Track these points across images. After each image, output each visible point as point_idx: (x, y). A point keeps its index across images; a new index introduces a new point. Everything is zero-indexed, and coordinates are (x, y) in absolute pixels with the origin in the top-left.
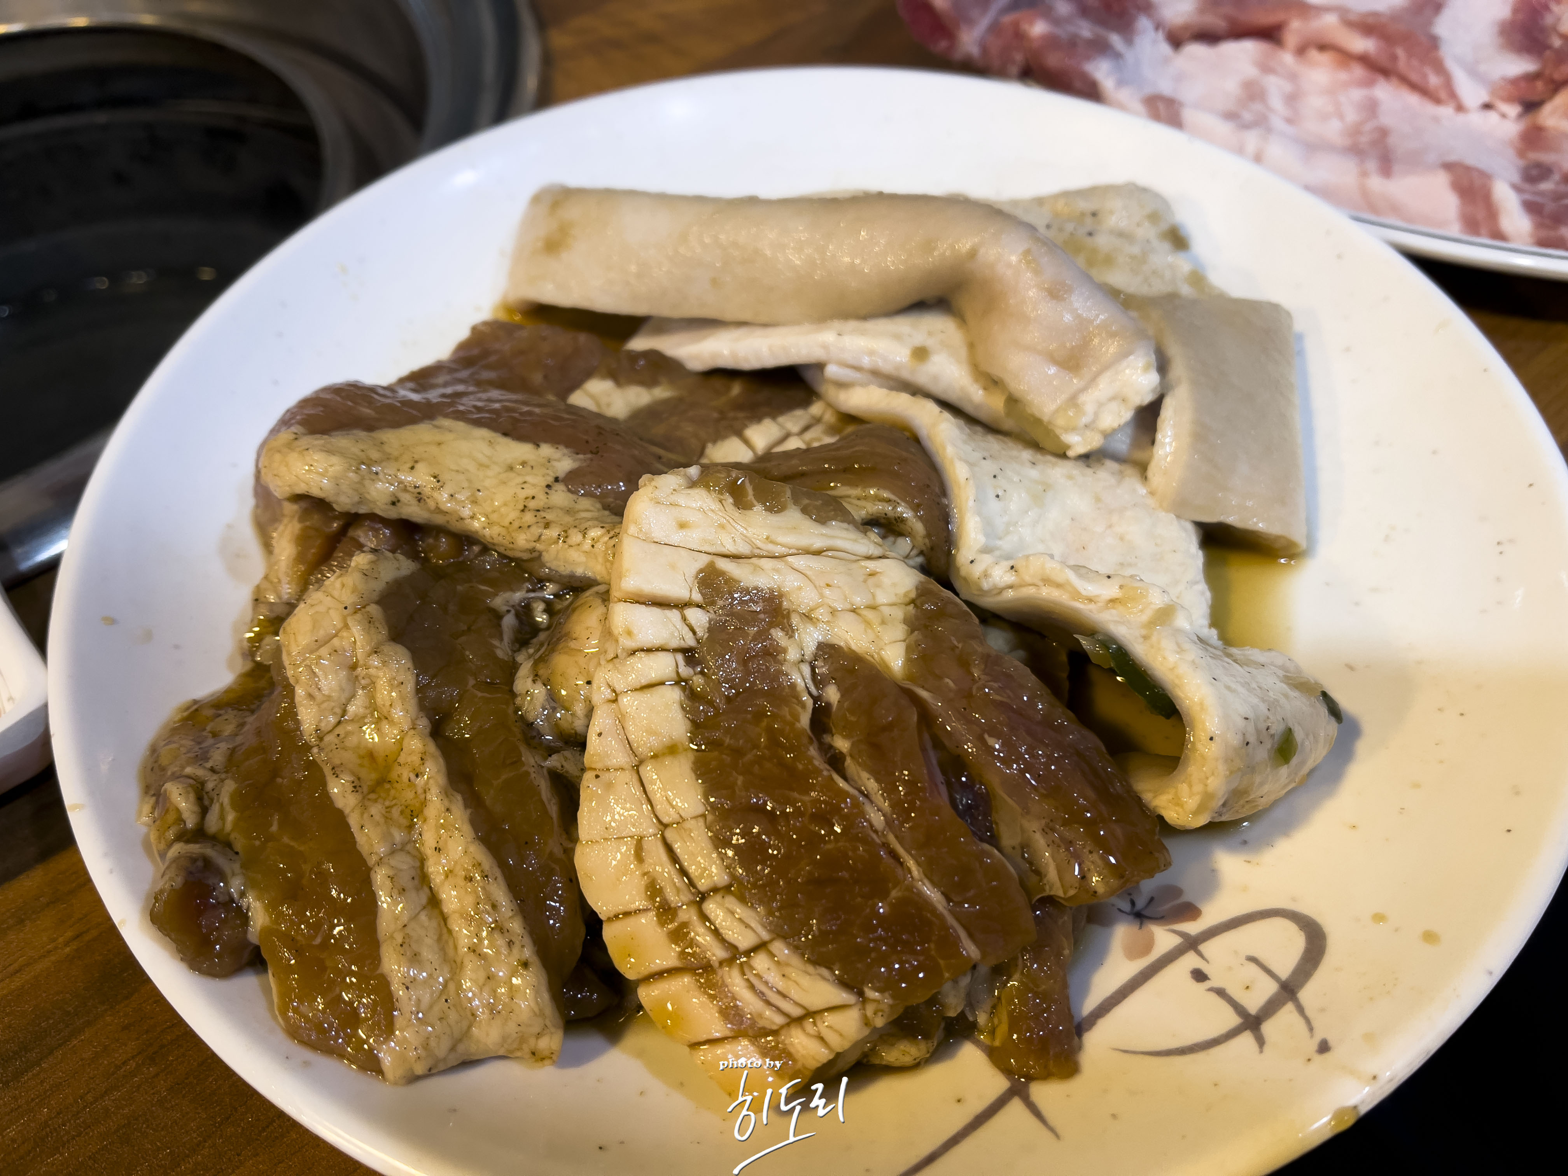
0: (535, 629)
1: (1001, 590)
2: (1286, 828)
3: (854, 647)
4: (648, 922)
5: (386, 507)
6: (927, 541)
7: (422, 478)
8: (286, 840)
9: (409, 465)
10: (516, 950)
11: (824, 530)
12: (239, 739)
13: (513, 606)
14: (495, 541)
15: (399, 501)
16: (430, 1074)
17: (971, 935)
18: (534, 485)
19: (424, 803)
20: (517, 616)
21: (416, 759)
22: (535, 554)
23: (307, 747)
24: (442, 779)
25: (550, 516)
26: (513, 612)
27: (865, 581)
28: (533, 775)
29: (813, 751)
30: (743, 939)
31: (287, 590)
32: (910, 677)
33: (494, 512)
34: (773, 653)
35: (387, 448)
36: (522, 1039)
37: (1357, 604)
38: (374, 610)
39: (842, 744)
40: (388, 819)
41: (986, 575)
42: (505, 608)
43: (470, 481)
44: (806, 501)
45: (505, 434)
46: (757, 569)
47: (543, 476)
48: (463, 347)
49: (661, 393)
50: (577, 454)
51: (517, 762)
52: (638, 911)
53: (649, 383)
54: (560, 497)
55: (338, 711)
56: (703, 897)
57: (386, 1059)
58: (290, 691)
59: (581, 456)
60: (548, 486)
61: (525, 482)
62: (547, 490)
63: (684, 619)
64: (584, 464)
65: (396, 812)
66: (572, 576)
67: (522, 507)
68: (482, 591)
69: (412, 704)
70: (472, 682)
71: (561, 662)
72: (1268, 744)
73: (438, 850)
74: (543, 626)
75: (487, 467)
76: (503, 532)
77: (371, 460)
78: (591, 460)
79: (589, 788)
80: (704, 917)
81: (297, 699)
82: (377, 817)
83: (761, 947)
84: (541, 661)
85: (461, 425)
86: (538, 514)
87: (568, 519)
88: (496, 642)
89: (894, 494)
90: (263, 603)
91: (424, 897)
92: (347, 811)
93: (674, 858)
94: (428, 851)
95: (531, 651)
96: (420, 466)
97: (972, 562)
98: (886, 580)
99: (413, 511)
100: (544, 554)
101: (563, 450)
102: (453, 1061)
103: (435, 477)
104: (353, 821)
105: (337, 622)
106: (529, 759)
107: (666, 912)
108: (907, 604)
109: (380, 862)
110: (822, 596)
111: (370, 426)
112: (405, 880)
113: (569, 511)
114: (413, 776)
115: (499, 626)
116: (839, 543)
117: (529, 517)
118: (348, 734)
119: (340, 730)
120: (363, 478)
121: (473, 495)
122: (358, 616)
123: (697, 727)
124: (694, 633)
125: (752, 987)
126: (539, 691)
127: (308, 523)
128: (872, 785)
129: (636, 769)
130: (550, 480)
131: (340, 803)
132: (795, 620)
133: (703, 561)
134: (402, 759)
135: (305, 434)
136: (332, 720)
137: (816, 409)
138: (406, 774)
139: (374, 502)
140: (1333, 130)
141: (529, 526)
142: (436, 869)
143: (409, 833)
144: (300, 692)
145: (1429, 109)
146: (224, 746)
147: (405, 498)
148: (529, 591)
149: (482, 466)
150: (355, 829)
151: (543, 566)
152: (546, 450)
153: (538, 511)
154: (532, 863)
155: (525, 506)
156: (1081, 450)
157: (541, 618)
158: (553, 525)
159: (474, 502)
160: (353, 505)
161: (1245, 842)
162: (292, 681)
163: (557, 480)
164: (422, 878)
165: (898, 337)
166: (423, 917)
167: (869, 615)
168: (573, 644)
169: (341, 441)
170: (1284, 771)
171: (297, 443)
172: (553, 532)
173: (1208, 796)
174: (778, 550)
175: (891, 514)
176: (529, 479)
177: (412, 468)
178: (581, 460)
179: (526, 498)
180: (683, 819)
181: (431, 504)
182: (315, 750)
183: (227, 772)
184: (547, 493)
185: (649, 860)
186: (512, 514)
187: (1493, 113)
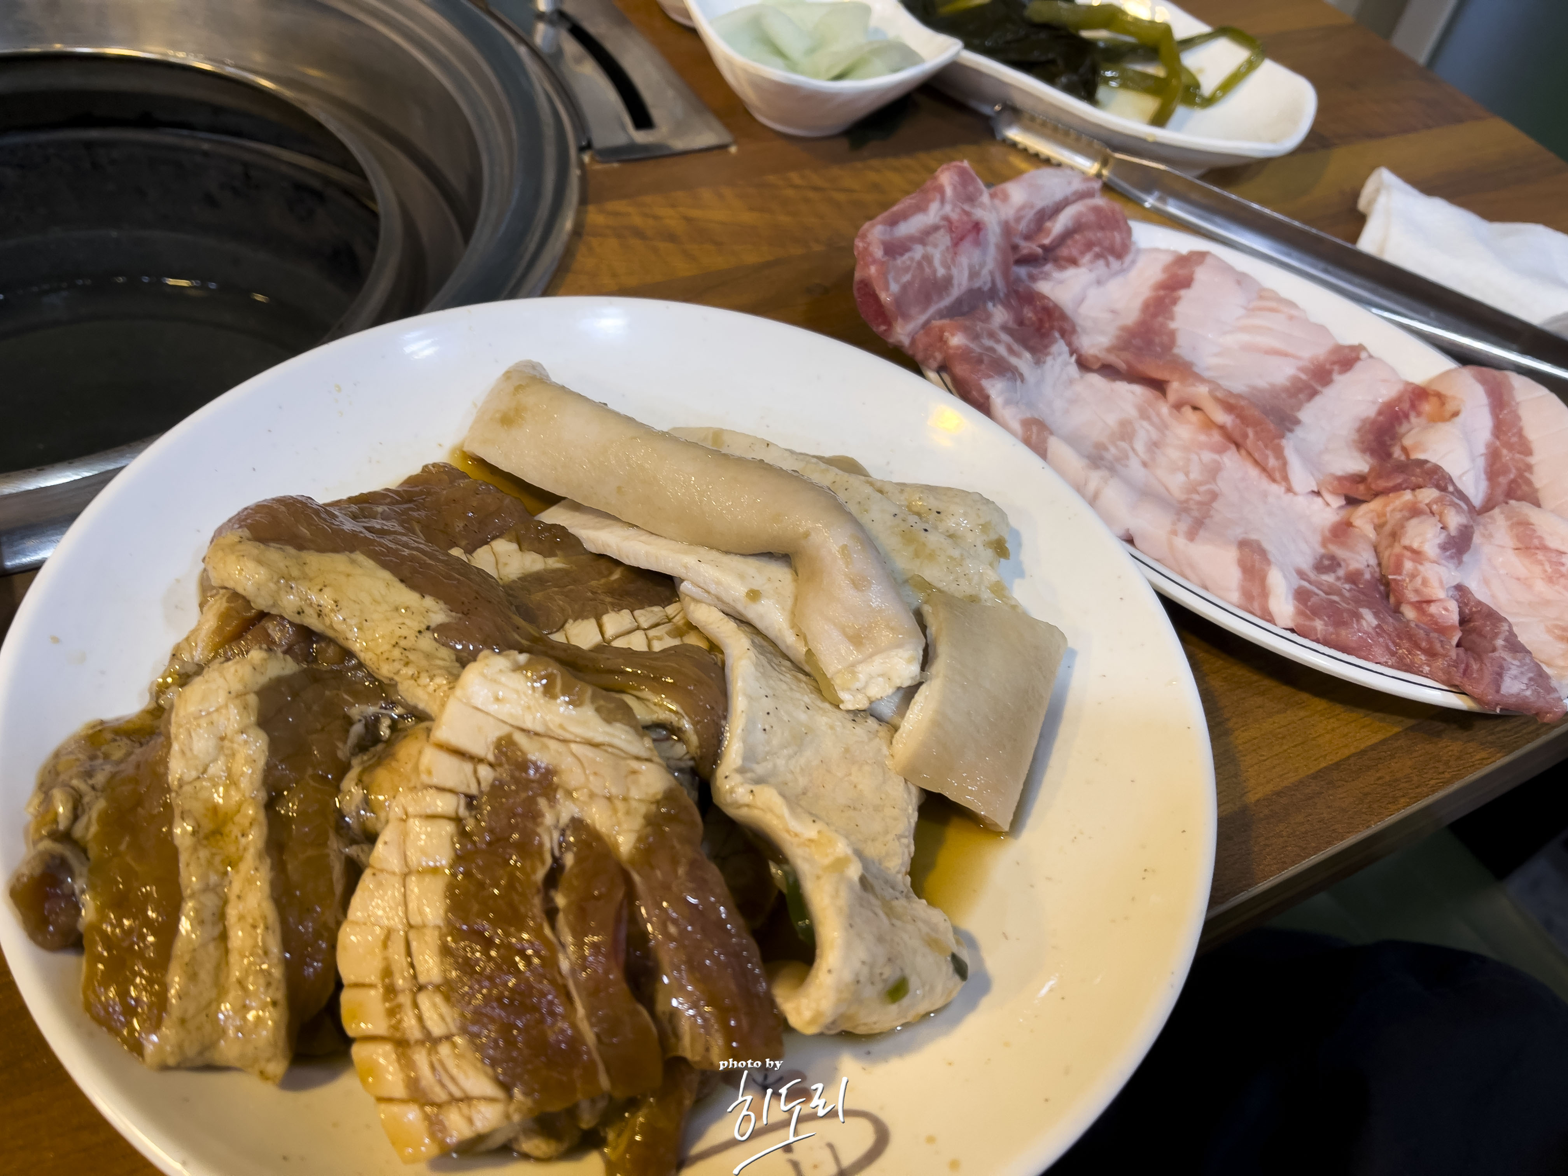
0: (376, 739)
1: (740, 806)
2: (902, 1051)
3: (598, 827)
4: (376, 995)
5: (292, 614)
6: (698, 751)
7: (326, 600)
8: (129, 859)
9: (319, 587)
10: (271, 991)
11: (608, 728)
12: (123, 766)
13: (365, 718)
14: (367, 663)
15: (303, 612)
16: (178, 1067)
17: (608, 1071)
18: (409, 628)
19: (241, 859)
20: (366, 726)
21: (246, 823)
22: (393, 682)
23: (169, 790)
24: (260, 844)
25: (412, 656)
26: (363, 722)
27: (626, 776)
28: (332, 857)
29: (537, 901)
30: (437, 1030)
31: (198, 655)
32: (632, 861)
33: (372, 640)
34: (535, 816)
35: (307, 569)
36: (256, 1060)
37: (1032, 886)
38: (253, 699)
39: (560, 900)
40: (210, 863)
41: (732, 791)
42: (359, 717)
43: (361, 611)
44: (602, 702)
45: (402, 581)
46: (545, 747)
47: (419, 622)
48: (411, 481)
49: (554, 563)
50: (451, 611)
51: (324, 844)
52: (371, 986)
53: (546, 553)
54: (427, 642)
55: (201, 769)
56: (421, 988)
57: (149, 1049)
58: (169, 746)
59: (454, 614)
60: (420, 632)
61: (403, 624)
62: (418, 634)
63: (475, 772)
64: (454, 621)
65: (218, 859)
66: (415, 708)
67: (394, 642)
68: (344, 699)
69: (258, 777)
70: (310, 771)
71: (382, 775)
72: (880, 986)
73: (239, 897)
74: (384, 739)
75: (379, 603)
76: (375, 658)
77: (291, 576)
78: (460, 619)
79: (367, 881)
80: (416, 1005)
81: (172, 752)
82: (203, 861)
83: (448, 1038)
84: (368, 769)
85: (369, 563)
86: (404, 652)
87: (424, 663)
88: (340, 745)
89: (683, 709)
90: (178, 659)
91: (216, 931)
92: (181, 849)
93: (409, 953)
94: (232, 897)
95: (365, 758)
96: (327, 590)
97: (726, 777)
98: (642, 780)
99: (312, 621)
100: (399, 685)
101: (442, 605)
102: (199, 1062)
103: (335, 602)
104: (183, 858)
105: (221, 700)
106: (334, 843)
107: (390, 991)
108: (652, 803)
109: (192, 896)
110: (587, 779)
111: (300, 545)
112: (207, 915)
113: (428, 656)
114: (239, 835)
115: (347, 731)
116: (616, 742)
117: (396, 653)
118: (202, 788)
119: (198, 784)
120: (279, 589)
121: (361, 623)
122: (237, 702)
123: (459, 858)
124: (479, 783)
125: (433, 1067)
126: (357, 792)
127: (233, 605)
128: (569, 939)
129: (405, 876)
130: (423, 627)
131: (178, 842)
132: (559, 795)
133: (505, 730)
134: (237, 819)
135: (249, 540)
136: (194, 774)
137: (671, 610)
138: (236, 831)
139: (284, 608)
140: (1176, 483)
141: (394, 661)
142: (232, 913)
143: (223, 879)
144: (176, 747)
145: (1265, 484)
146: (109, 768)
147: (309, 611)
148: (382, 707)
149: (375, 601)
150: (182, 865)
151: (397, 692)
152: (429, 602)
153: (405, 649)
154: (307, 928)
155: (397, 643)
156: (850, 707)
157: (384, 731)
158: (411, 665)
159: (359, 629)
160: (267, 607)
161: (869, 1053)
162: (172, 736)
163: (428, 628)
164: (221, 916)
165: (742, 577)
166: (211, 947)
167: (620, 805)
168: (394, 764)
169: (275, 555)
170: (894, 1008)
171: (240, 547)
172: (409, 671)
173: (818, 1015)
174: (568, 736)
175: (675, 724)
176: (407, 621)
177: (321, 590)
178: (452, 616)
179: (400, 637)
180: (424, 926)
181: (328, 622)
182: (173, 795)
183: (102, 791)
184: (417, 637)
185: (390, 950)
186: (386, 647)
187: (1319, 500)
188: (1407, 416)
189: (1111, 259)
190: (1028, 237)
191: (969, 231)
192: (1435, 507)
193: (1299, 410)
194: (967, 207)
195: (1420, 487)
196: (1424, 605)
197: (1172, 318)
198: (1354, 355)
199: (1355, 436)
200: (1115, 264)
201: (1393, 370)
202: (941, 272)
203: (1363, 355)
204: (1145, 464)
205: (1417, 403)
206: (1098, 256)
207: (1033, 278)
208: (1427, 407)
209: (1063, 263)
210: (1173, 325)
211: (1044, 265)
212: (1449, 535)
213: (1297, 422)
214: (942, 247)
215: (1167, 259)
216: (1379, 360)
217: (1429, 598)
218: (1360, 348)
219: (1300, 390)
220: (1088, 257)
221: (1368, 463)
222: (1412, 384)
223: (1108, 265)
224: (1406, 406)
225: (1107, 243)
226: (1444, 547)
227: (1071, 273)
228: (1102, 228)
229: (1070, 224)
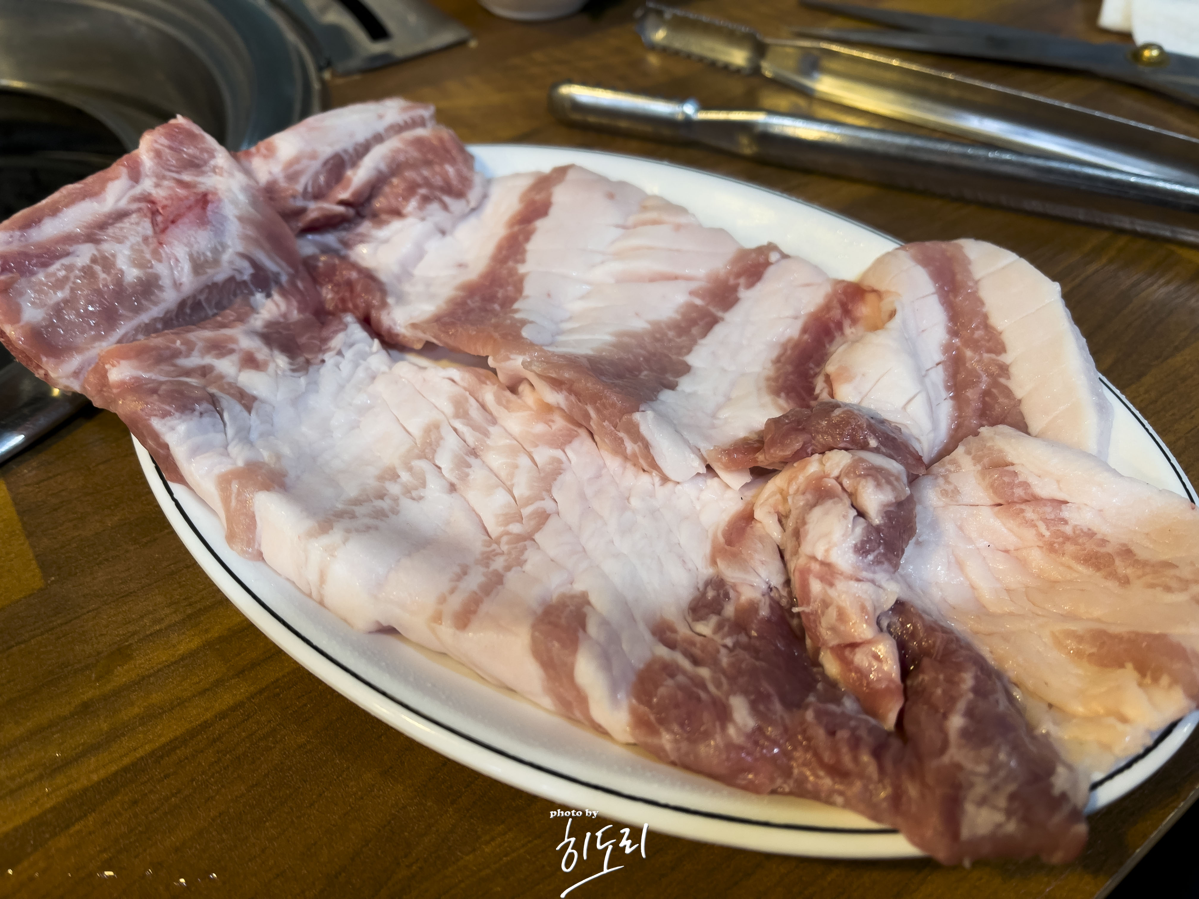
140: (493, 509)
145: (631, 475)
187: (713, 483)
188: (840, 326)
189: (447, 199)
190: (318, 195)
191: (190, 208)
192: (846, 482)
193: (689, 351)
194: (186, 177)
195: (831, 449)
196: (847, 652)
197: (523, 261)
198: (762, 259)
199: (770, 371)
200: (456, 205)
201: (817, 269)
202: (132, 274)
203: (774, 257)
204: (452, 488)
205: (850, 307)
206: (426, 200)
207: (347, 245)
208: (864, 310)
209: (384, 217)
210: (522, 269)
211: (357, 224)
212: (870, 525)
213: (686, 369)
214: (134, 239)
215: (525, 183)
216: (797, 259)
217: (850, 640)
218: (771, 247)
219: (693, 322)
220: (413, 204)
221: (781, 408)
222: (843, 281)
223: (445, 207)
224: (837, 313)
225: (438, 181)
226: (861, 549)
227: (396, 225)
228: (428, 163)
229: (383, 167)
